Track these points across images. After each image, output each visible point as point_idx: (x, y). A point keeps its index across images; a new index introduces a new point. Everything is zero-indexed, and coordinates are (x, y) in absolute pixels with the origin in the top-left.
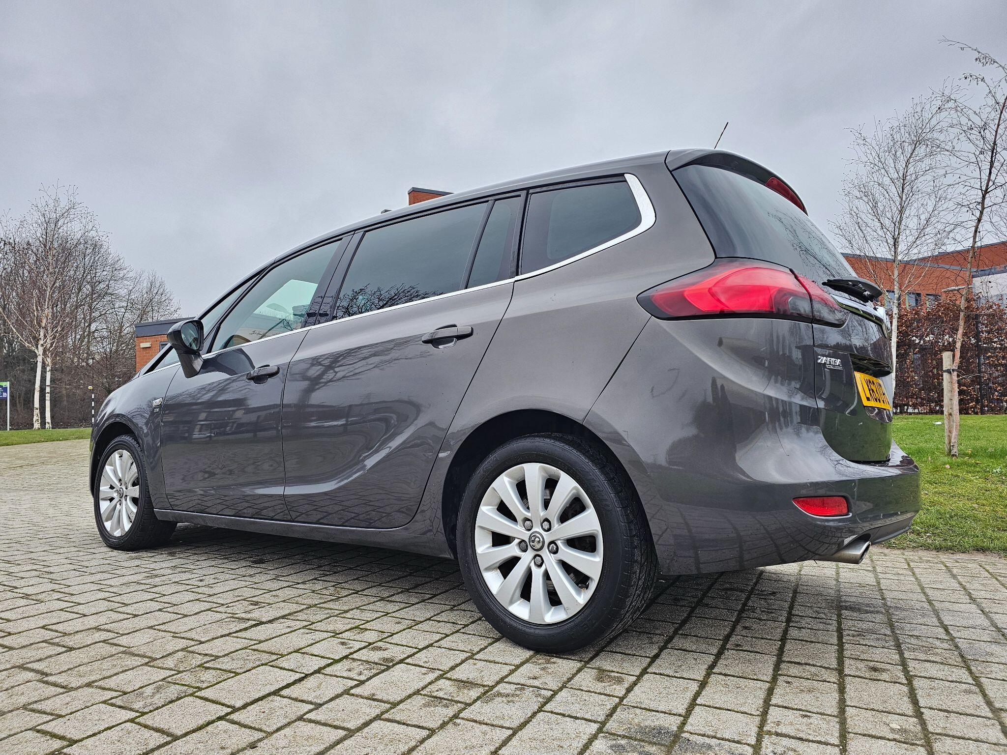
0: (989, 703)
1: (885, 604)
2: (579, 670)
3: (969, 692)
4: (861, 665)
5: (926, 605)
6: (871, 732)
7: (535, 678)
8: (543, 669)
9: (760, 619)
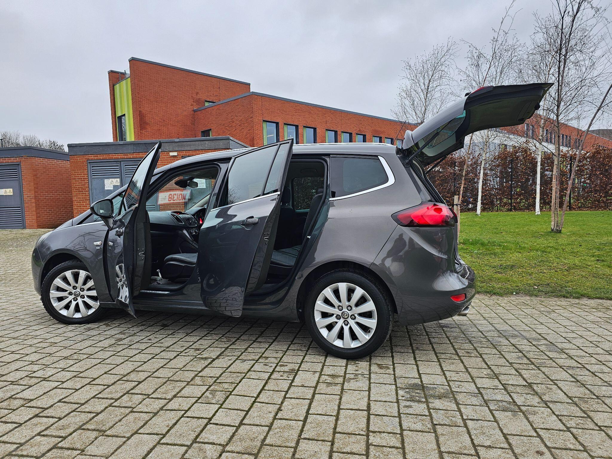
0: (508, 361)
1: (456, 323)
2: (370, 366)
3: (500, 358)
4: (463, 352)
5: (470, 322)
6: (479, 376)
7: (357, 371)
8: (357, 366)
9: (417, 335)
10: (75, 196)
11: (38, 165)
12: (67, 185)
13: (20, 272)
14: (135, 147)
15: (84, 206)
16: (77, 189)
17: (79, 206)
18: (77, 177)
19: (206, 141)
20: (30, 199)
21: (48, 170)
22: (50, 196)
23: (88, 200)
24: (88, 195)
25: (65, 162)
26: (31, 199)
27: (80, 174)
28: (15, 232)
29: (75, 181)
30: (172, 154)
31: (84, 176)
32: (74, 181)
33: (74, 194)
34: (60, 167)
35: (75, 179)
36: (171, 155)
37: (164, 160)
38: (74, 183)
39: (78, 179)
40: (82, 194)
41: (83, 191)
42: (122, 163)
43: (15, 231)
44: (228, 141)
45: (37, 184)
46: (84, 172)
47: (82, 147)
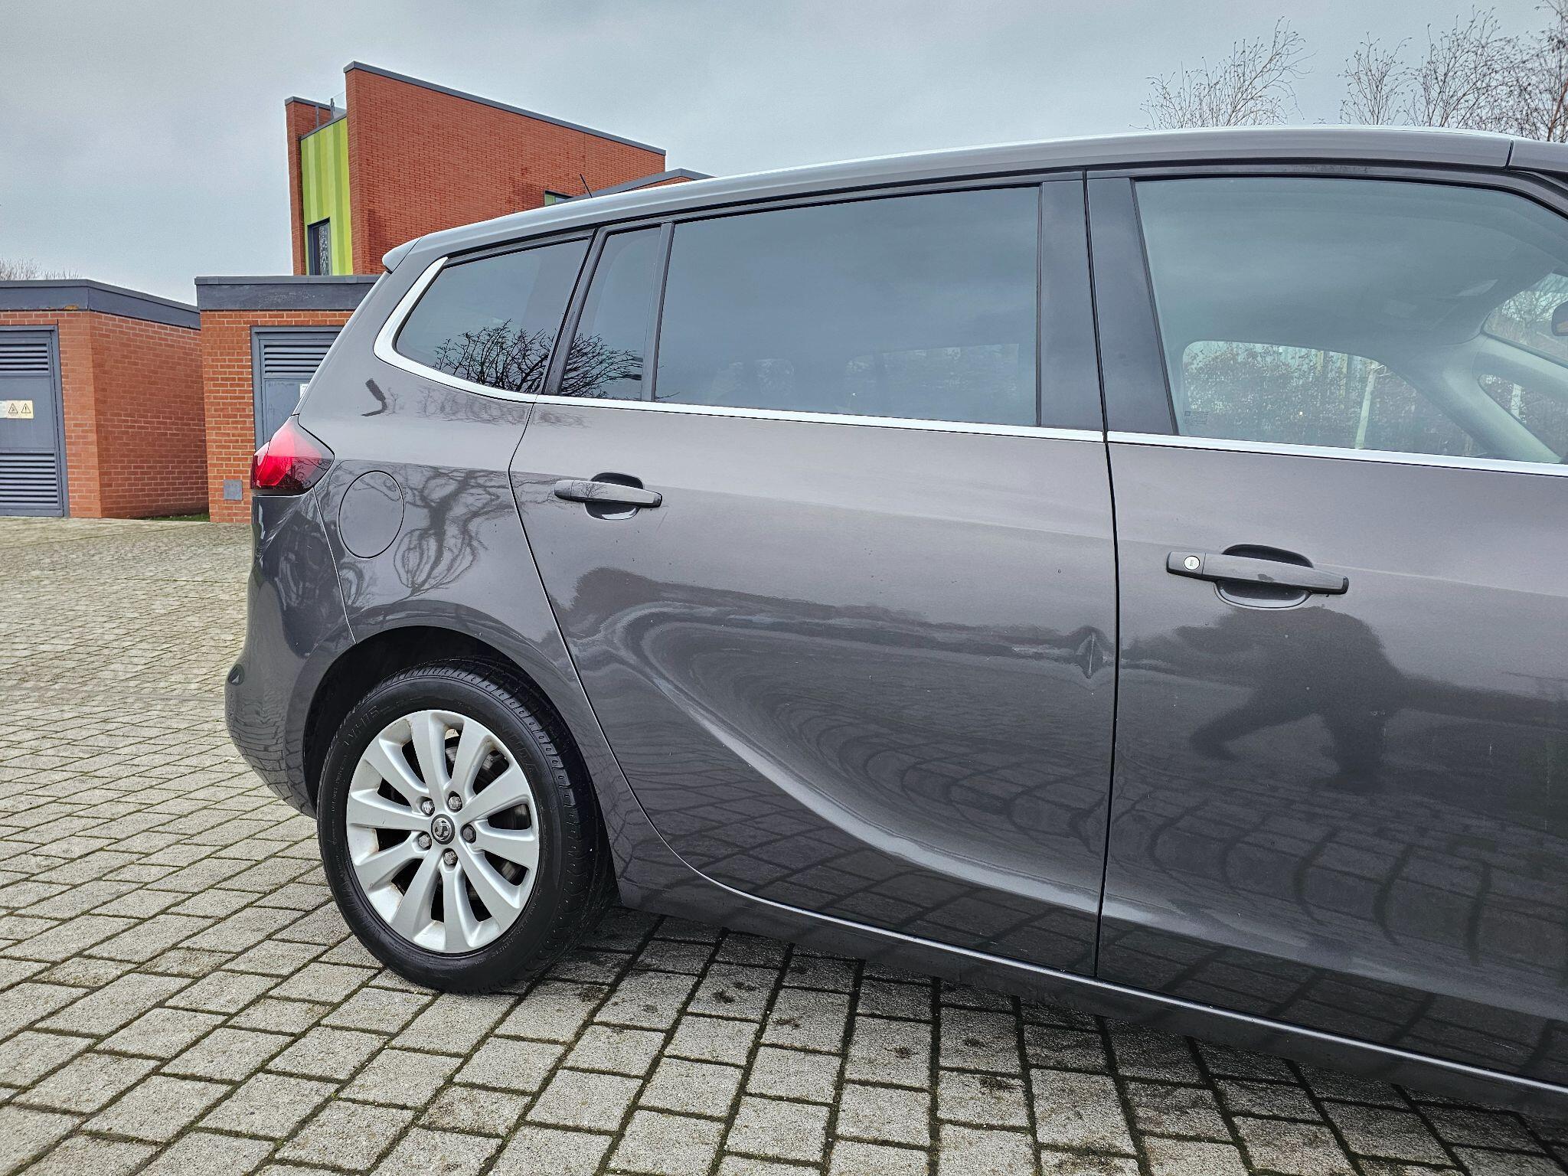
10: (213, 428)
11: (109, 337)
12: (188, 397)
15: (240, 459)
16: (222, 410)
17: (222, 459)
18: (221, 373)
20: (83, 431)
21: (135, 352)
22: (140, 427)
23: (249, 441)
24: (250, 429)
25: (183, 332)
26: (87, 431)
27: (229, 367)
28: (39, 525)
29: (215, 385)
31: (242, 373)
32: (208, 386)
33: (210, 422)
34: (168, 346)
35: (213, 379)
38: (211, 392)
39: (222, 379)
40: (233, 423)
41: (235, 416)
43: (39, 522)
45: (104, 390)
46: (241, 360)
47: (237, 288)
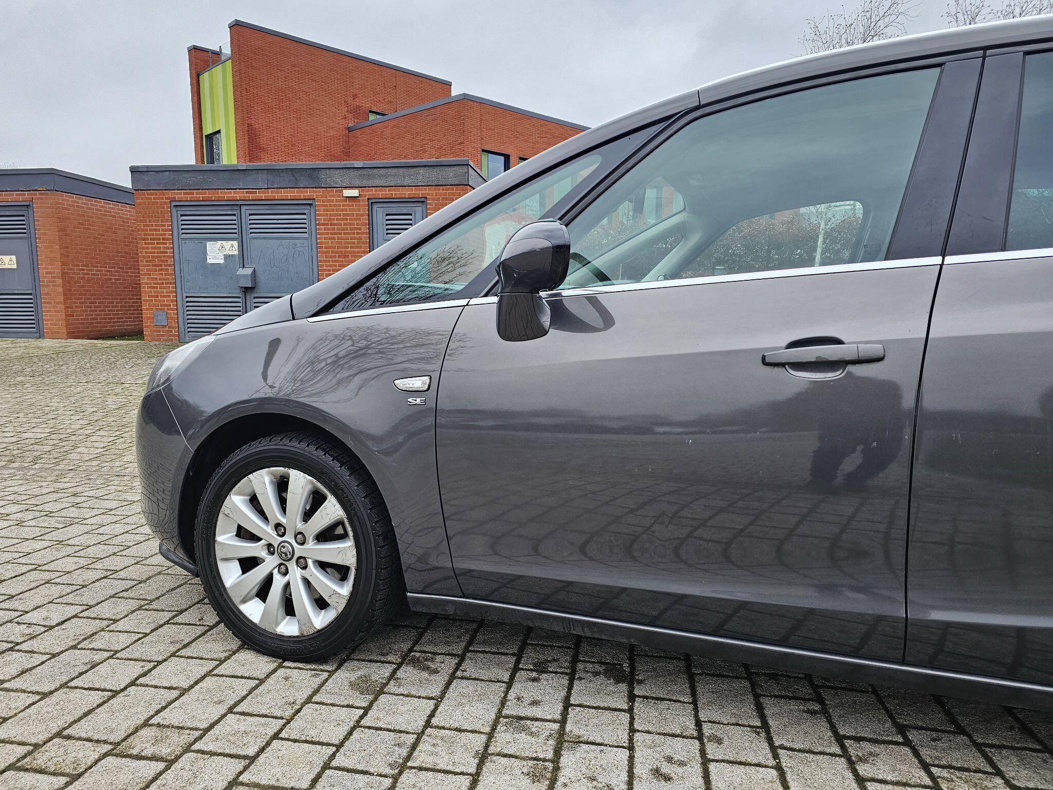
10: (145, 274)
11: (69, 209)
12: (126, 253)
13: (53, 437)
14: (270, 177)
15: (165, 297)
16: (151, 261)
17: (152, 296)
18: (150, 235)
19: (419, 169)
20: (52, 277)
21: (88, 221)
22: (93, 274)
23: (171, 283)
24: (171, 275)
25: (122, 206)
26: (54, 277)
27: (156, 230)
28: (23, 344)
29: (146, 244)
30: (348, 193)
31: (165, 235)
32: (142, 244)
33: (143, 270)
34: (110, 216)
35: (144, 239)
36: (345, 195)
37: (330, 206)
38: (143, 248)
39: (151, 239)
40: (160, 270)
41: (161, 266)
42: (243, 208)
43: (22, 342)
44: (465, 169)
45: (67, 248)
46: (164, 226)
47: (160, 174)
